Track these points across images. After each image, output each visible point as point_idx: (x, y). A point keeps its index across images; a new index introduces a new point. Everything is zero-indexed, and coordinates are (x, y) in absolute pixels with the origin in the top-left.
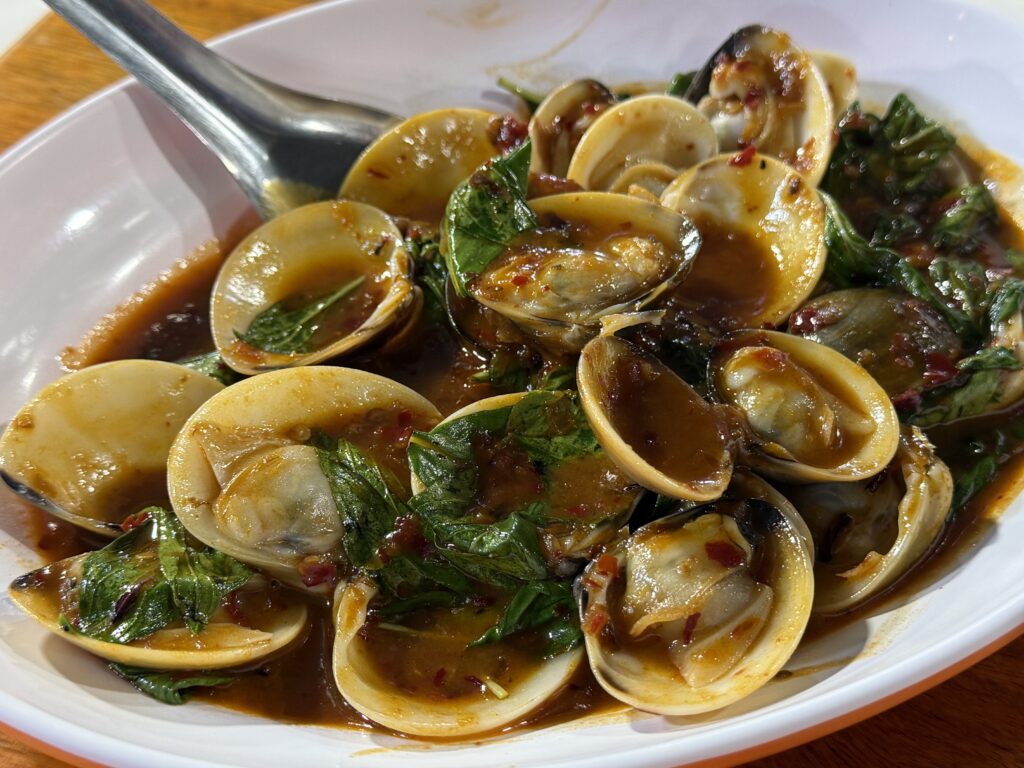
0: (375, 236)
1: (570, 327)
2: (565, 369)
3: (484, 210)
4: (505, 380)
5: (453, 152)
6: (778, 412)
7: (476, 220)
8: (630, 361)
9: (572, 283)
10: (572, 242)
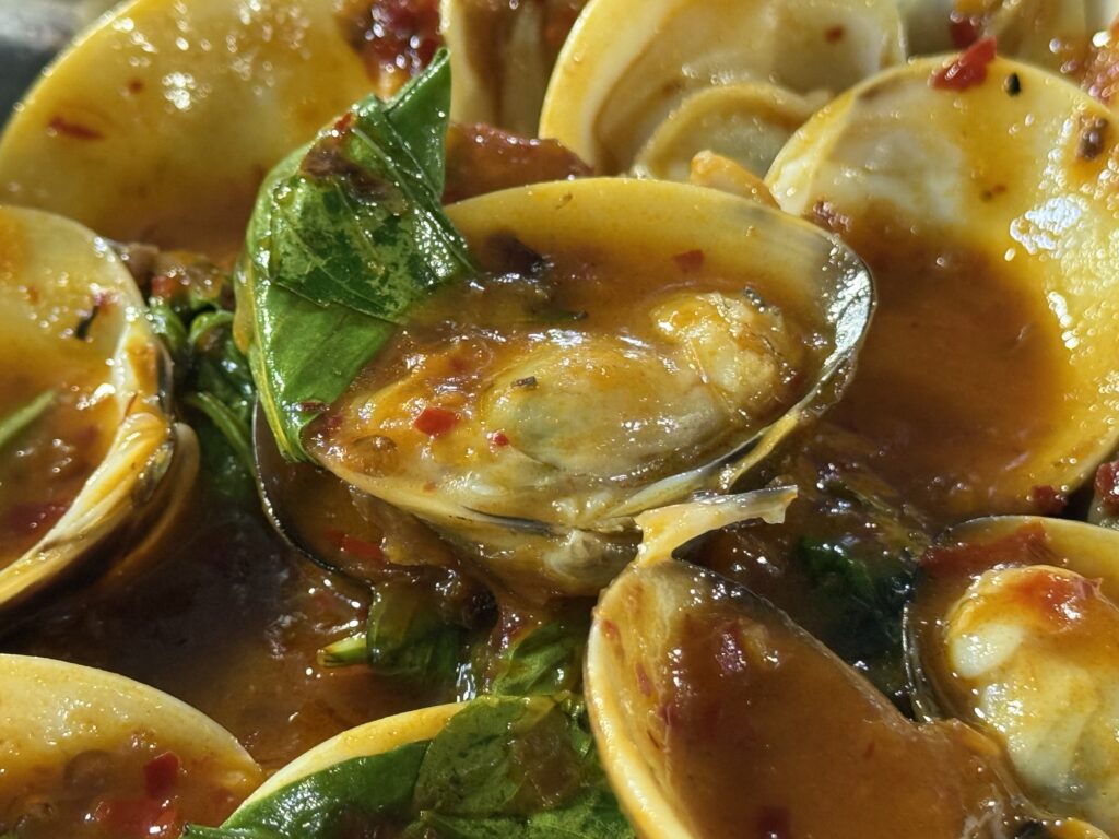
0: (76, 290)
1: (563, 537)
2: (553, 629)
3: (341, 236)
4: (409, 657)
5: (257, 65)
6: (1083, 735)
7: (321, 263)
8: (715, 623)
9: (563, 424)
10: (559, 310)
